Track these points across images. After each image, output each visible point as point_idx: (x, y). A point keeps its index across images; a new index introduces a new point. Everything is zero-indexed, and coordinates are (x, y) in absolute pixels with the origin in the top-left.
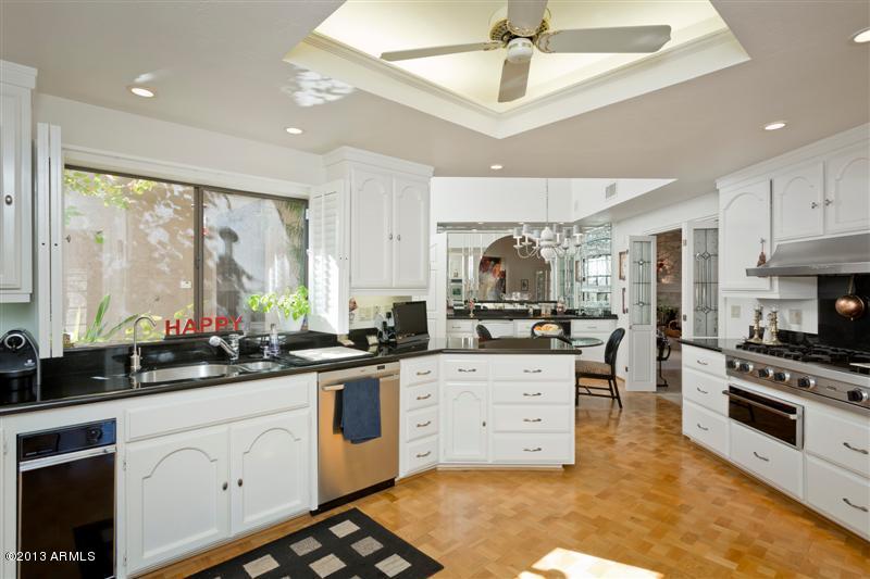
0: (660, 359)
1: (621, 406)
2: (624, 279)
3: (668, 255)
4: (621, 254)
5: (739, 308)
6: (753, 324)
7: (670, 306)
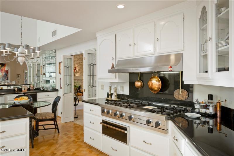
0: (75, 105)
1: (59, 132)
2: (61, 74)
3: (78, 65)
4: (59, 63)
5: (103, 86)
6: (109, 92)
7: (79, 84)
